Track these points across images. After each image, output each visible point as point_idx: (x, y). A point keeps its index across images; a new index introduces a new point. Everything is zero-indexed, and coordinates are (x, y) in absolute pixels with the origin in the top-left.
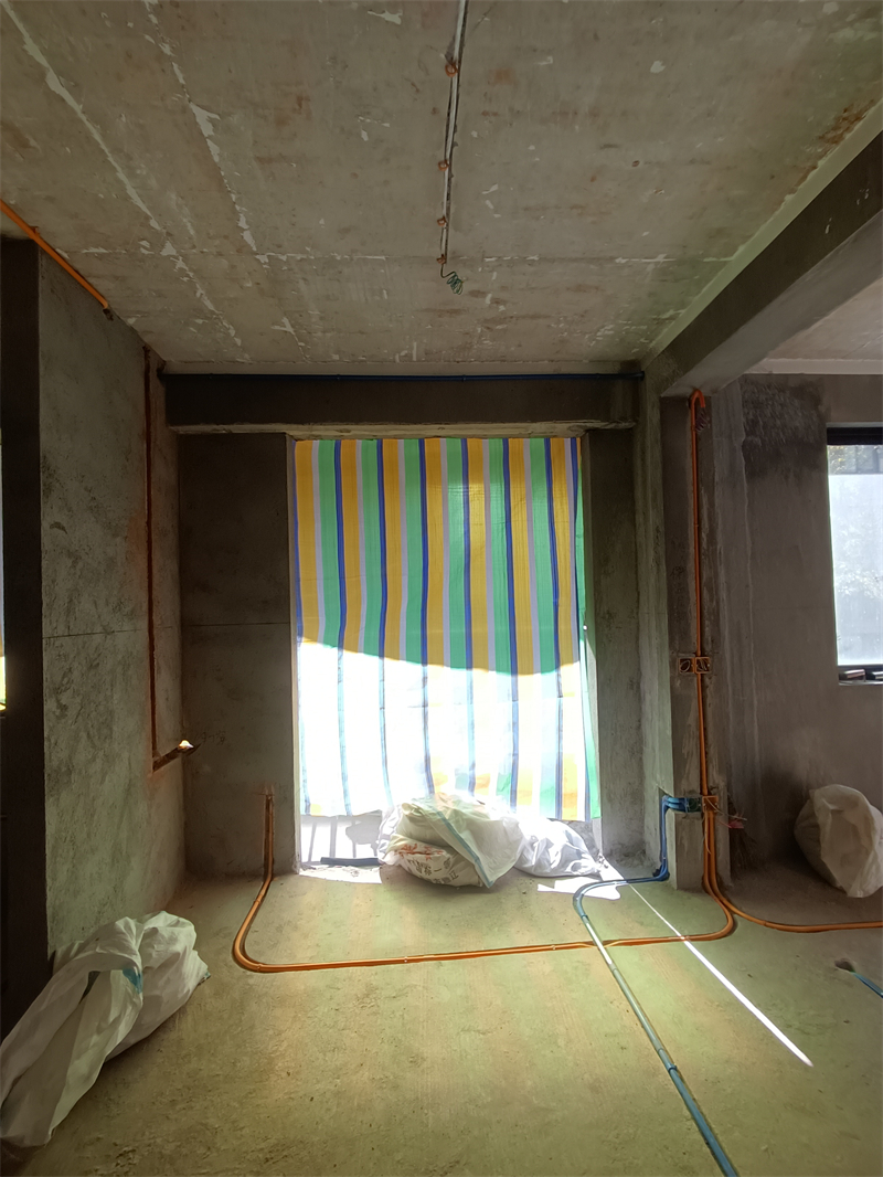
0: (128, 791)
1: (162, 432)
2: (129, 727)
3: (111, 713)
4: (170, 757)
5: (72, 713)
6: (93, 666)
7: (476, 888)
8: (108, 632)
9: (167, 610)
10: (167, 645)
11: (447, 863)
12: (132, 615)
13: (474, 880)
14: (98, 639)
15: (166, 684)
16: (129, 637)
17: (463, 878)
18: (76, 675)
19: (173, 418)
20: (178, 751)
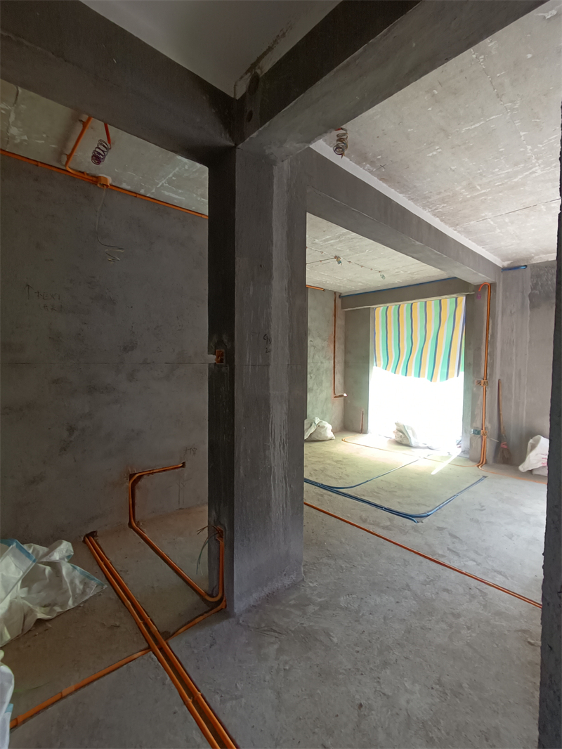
0: (326, 399)
1: (339, 312)
2: (327, 384)
3: (322, 381)
4: (340, 396)
5: (313, 378)
6: (318, 370)
7: (408, 446)
8: (322, 363)
9: (340, 358)
10: (339, 368)
11: (401, 436)
12: (329, 359)
13: (408, 443)
14: (319, 364)
15: (339, 377)
16: (329, 364)
17: (405, 442)
18: (314, 371)
19: (343, 308)
20: (342, 396)
